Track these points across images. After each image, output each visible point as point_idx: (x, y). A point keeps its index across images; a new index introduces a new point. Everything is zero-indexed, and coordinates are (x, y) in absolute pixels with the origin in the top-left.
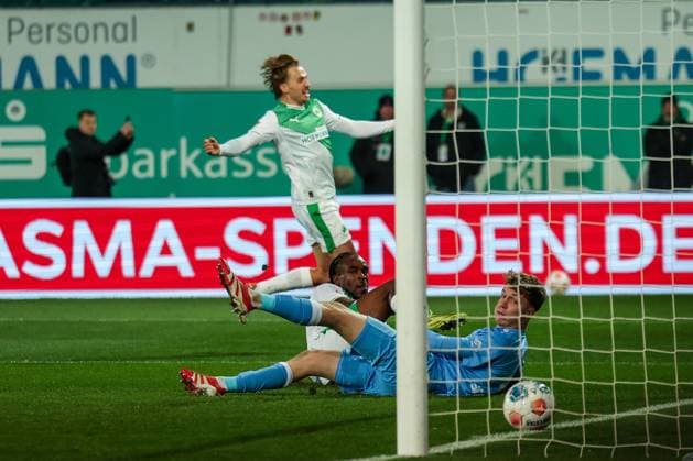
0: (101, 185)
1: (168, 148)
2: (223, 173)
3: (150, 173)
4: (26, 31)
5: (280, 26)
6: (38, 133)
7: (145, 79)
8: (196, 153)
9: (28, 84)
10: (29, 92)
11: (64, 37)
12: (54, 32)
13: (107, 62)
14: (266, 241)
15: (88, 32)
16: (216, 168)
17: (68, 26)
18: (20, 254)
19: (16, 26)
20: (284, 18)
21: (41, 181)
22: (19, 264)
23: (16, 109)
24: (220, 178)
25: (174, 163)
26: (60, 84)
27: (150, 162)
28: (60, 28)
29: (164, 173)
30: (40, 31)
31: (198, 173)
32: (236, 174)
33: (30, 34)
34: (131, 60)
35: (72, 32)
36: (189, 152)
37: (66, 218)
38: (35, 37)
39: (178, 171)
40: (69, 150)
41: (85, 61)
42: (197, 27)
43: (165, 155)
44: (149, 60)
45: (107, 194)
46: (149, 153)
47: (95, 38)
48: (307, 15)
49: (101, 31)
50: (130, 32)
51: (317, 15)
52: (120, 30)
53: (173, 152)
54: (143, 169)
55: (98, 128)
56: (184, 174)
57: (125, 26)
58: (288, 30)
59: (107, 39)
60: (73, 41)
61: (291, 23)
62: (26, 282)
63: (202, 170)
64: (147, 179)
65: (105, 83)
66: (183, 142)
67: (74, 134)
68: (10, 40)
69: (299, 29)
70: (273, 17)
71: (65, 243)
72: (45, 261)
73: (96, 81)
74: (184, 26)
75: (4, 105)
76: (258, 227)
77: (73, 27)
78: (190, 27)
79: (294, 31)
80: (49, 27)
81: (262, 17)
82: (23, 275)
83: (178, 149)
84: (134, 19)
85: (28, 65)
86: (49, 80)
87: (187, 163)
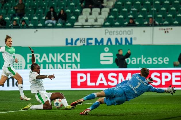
0: (125, 65)
1: (139, 57)
2: (151, 63)
3: (135, 63)
4: (109, 32)
5: (164, 31)
6: (111, 54)
7: (134, 43)
8: (145, 58)
9: (109, 44)
10: (109, 45)
11: (117, 34)
12: (115, 33)
13: (126, 39)
14: (160, 78)
15: (122, 32)
16: (149, 62)
17: (118, 31)
18: (107, 80)
19: (107, 31)
20: (164, 29)
21: (112, 65)
22: (107, 82)
23: (107, 49)
24: (150, 64)
25: (140, 61)
26: (116, 44)
27: (135, 60)
28: (116, 32)
29: (138, 63)
30: (112, 32)
31: (145, 63)
32: (154, 63)
33: (110, 33)
34: (131, 39)
35: (119, 33)
36: (144, 58)
37: (117, 72)
38: (111, 34)
39: (141, 63)
40: (117, 59)
41: (121, 39)
42: (146, 32)
43: (139, 59)
44: (135, 38)
45: (126, 67)
46: (135, 59)
47: (124, 34)
48: (169, 29)
49: (125, 32)
50: (131, 33)
51: (172, 29)
52: (129, 32)
53: (140, 58)
54: (134, 62)
55: (123, 53)
56: (142, 63)
57: (130, 31)
58: (165, 32)
59: (126, 34)
60: (119, 34)
61: (166, 31)
62: (109, 86)
63: (146, 62)
64: (135, 64)
65: (126, 43)
66: (142, 56)
67: (118, 55)
68: (105, 34)
69: (168, 32)
70: (162, 29)
71: (117, 78)
72: (113, 82)
73: (124, 43)
74: (143, 31)
75: (104, 48)
76: (158, 75)
77: (119, 32)
78: (144, 31)
79: (167, 32)
80: (114, 32)
81: (160, 29)
82: (108, 85)
83: (141, 57)
84: (132, 30)
85: (109, 40)
86: (114, 43)
87: (143, 61)
